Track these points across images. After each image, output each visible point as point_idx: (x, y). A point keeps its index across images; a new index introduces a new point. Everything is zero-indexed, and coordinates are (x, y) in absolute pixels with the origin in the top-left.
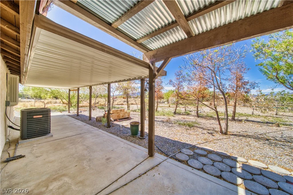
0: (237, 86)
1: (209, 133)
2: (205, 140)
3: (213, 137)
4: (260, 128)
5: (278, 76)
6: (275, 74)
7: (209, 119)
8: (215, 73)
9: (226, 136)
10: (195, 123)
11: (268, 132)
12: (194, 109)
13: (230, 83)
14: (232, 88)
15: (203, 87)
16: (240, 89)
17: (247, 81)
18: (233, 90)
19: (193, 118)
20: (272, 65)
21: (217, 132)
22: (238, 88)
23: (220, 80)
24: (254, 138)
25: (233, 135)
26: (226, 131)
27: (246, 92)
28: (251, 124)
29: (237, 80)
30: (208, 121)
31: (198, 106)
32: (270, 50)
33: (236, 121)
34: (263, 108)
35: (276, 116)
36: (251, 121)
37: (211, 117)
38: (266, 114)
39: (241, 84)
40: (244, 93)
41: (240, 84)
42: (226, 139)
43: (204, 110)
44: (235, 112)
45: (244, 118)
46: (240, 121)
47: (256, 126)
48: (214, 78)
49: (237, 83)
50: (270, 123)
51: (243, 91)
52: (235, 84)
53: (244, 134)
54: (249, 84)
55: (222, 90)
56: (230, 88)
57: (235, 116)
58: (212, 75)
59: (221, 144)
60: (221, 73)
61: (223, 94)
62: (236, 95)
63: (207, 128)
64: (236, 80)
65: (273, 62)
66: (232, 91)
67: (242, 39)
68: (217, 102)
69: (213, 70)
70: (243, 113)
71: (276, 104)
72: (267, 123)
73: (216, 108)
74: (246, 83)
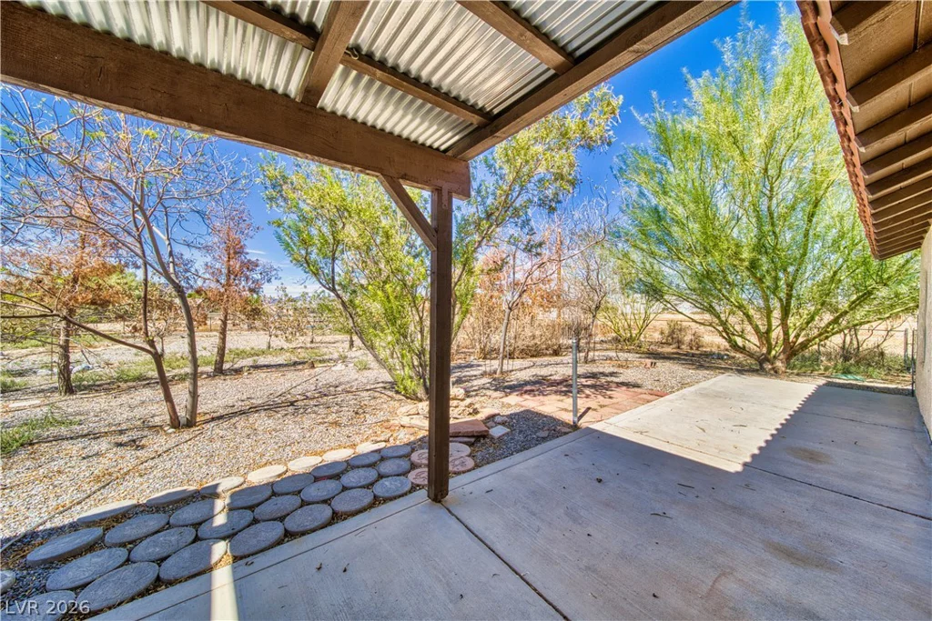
0: (229, 272)
1: (119, 445)
2: (98, 479)
3: (139, 453)
4: (282, 380)
5: (308, 258)
6: (303, 252)
7: (130, 388)
8: (148, 213)
9: (192, 430)
10: (48, 422)
11: (294, 385)
12: (47, 359)
13: (209, 259)
14: (216, 274)
15: (94, 262)
16: (237, 282)
17: (254, 259)
18: (218, 281)
19: (37, 402)
20: (299, 231)
21: (156, 429)
22: (232, 277)
23: (167, 242)
24: (265, 410)
25: (213, 419)
26: (191, 416)
27: (252, 290)
28: (263, 375)
29: (229, 254)
30: (124, 398)
31: (67, 341)
32: (295, 196)
33: (227, 375)
34: (290, 329)
35: (313, 345)
36: (265, 366)
37: (140, 378)
38: (294, 345)
39: (240, 267)
40: (246, 294)
41: (238, 266)
42: (190, 440)
43: (106, 357)
44: (224, 347)
45: (248, 362)
46: (238, 371)
47: (275, 375)
48: (146, 234)
49: (229, 261)
50: (300, 363)
51: (244, 287)
52: (223, 264)
53: (243, 408)
54: (258, 268)
55: (174, 278)
56: (207, 276)
57: (225, 359)
58: (135, 218)
59: (168, 465)
60: (172, 221)
61: (178, 291)
62: (225, 296)
63: (114, 428)
64: (226, 253)
65: (300, 224)
66: (213, 285)
67: (218, 132)
68: (166, 321)
69: (139, 203)
70: (248, 348)
71: (311, 320)
72: (295, 364)
73: (152, 343)
74: (251, 265)
